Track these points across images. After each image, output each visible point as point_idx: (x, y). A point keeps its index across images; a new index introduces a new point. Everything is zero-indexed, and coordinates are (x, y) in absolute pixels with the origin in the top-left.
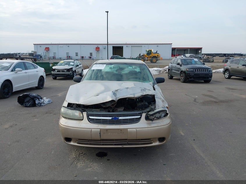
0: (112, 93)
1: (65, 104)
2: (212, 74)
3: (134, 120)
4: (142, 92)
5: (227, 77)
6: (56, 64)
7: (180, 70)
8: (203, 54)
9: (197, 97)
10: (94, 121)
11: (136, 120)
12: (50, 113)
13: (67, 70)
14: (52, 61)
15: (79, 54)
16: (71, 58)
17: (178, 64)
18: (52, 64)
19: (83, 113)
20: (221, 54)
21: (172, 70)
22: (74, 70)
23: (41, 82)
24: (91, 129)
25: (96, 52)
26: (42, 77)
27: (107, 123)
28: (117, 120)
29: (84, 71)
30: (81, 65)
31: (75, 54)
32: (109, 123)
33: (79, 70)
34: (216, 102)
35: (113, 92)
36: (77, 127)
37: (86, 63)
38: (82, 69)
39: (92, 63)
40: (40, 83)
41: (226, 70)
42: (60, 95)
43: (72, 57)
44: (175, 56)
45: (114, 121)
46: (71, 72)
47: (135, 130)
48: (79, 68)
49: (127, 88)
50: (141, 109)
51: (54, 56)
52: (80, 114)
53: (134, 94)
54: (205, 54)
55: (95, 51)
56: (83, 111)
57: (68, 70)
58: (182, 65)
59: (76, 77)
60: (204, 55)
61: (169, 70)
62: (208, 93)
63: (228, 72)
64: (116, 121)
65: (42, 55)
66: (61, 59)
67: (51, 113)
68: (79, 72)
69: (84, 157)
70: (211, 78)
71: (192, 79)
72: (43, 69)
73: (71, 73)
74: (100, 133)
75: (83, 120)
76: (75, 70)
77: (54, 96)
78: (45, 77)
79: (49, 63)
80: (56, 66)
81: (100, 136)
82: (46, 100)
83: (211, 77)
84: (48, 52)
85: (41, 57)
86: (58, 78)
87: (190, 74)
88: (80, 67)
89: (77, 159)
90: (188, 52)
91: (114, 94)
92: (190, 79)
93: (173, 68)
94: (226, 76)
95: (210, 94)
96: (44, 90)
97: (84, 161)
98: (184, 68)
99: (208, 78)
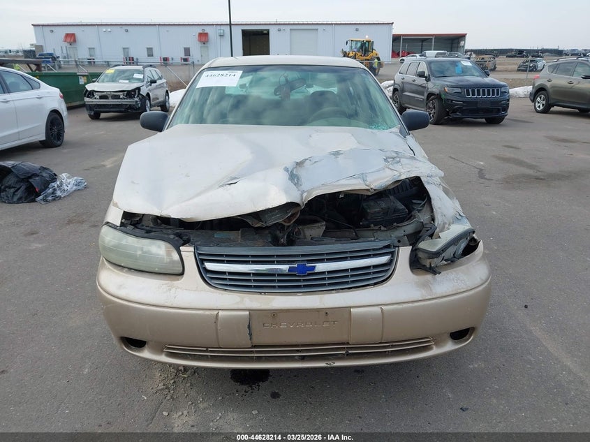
0: (286, 176)
1: (115, 216)
2: (508, 100)
3: (369, 274)
4: (391, 167)
5: (542, 107)
6: (93, 77)
7: (427, 91)
8: (467, 51)
9: (482, 163)
10: (225, 279)
11: (374, 273)
12: (79, 222)
13: (127, 95)
14: (85, 71)
15: (155, 52)
16: (135, 60)
17: (421, 75)
18: (85, 78)
19: (182, 248)
20: (512, 50)
21: (403, 90)
22: (144, 92)
23: (55, 129)
24: (216, 312)
25: (199, 45)
26: (55, 112)
27: (274, 287)
28: (309, 275)
29: (170, 94)
30: (163, 81)
31: (146, 53)
32: (280, 287)
33: (157, 94)
34: (537, 178)
35: (286, 170)
36: (161, 302)
37: (177, 74)
38: (167, 92)
39: (192, 73)
40: (51, 129)
41: (540, 90)
42: (108, 163)
43: (137, 59)
44: (398, 55)
45: (299, 281)
46: (136, 99)
47: (377, 309)
48: (157, 88)
49: (336, 154)
50: (383, 228)
51: (91, 56)
52: (169, 254)
53: (363, 177)
54: (471, 51)
55: (198, 42)
56: (182, 242)
57: (129, 94)
58: (432, 78)
59: (152, 112)
60: (469, 53)
61: (395, 90)
62: (509, 154)
63: (543, 96)
64: (304, 280)
65: (58, 53)
66: (108, 65)
67: (83, 222)
68: (158, 99)
69: (191, 385)
70: (506, 112)
71: (459, 115)
72: (56, 91)
73: (136, 102)
74: (249, 327)
75: (182, 274)
76: (148, 94)
77: (94, 168)
78: (64, 113)
79: (75, 76)
80: (96, 83)
81: (250, 334)
82: (67, 181)
83: (506, 108)
84: (73, 46)
85: (55, 59)
86: (103, 115)
87: (452, 101)
88: (161, 86)
89: (168, 398)
90: (431, 46)
91: (294, 177)
92: (452, 116)
93: (407, 87)
94: (537, 105)
95: (512, 156)
96: (65, 151)
97: (194, 403)
98: (434, 86)
99: (499, 111)
